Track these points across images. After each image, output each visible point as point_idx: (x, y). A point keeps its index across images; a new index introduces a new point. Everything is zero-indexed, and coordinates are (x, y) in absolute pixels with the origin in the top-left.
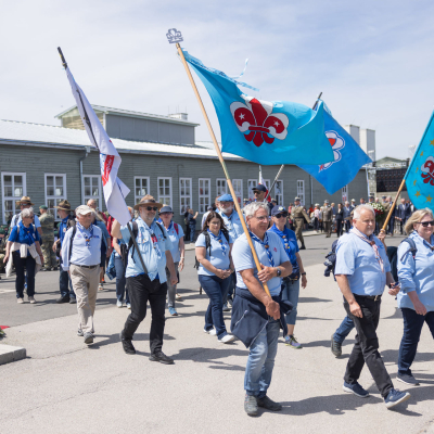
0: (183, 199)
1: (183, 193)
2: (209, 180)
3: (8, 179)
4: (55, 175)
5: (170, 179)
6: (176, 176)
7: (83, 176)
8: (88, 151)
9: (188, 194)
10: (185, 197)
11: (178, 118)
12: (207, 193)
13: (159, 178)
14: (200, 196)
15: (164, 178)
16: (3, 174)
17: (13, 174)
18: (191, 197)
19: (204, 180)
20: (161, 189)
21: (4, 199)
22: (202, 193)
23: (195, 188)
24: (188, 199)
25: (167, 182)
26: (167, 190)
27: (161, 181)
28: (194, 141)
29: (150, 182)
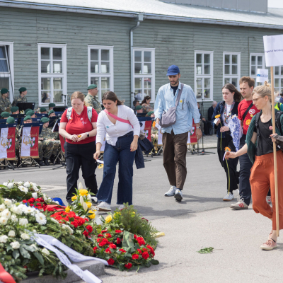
3: (45, 52)
4: (100, 48)
5: (239, 54)
6: (246, 51)
7: (133, 50)
8: (141, 18)
13: (225, 53)
14: (275, 77)
15: (231, 54)
16: (40, 46)
17: (51, 46)
20: (227, 67)
21: (41, 75)
22: (277, 73)
25: (234, 60)
26: (235, 69)
28: (267, 8)
29: (214, 58)
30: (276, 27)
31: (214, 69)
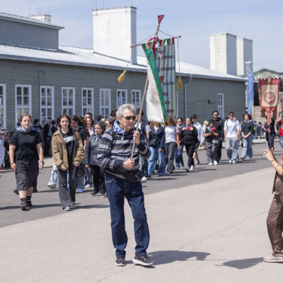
0: (43, 110)
1: (43, 103)
2: (74, 89)
5: (30, 87)
6: (36, 84)
9: (49, 104)
10: (46, 107)
11: (40, 19)
12: (70, 103)
13: (17, 86)
14: (63, 107)
15: (23, 86)
18: (53, 107)
19: (68, 89)
20: (19, 98)
22: (65, 104)
23: (57, 98)
24: (50, 110)
25: (26, 89)
26: (26, 99)
27: (19, 89)
28: (58, 46)
29: (7, 90)
30: (63, 63)
31: (7, 100)
